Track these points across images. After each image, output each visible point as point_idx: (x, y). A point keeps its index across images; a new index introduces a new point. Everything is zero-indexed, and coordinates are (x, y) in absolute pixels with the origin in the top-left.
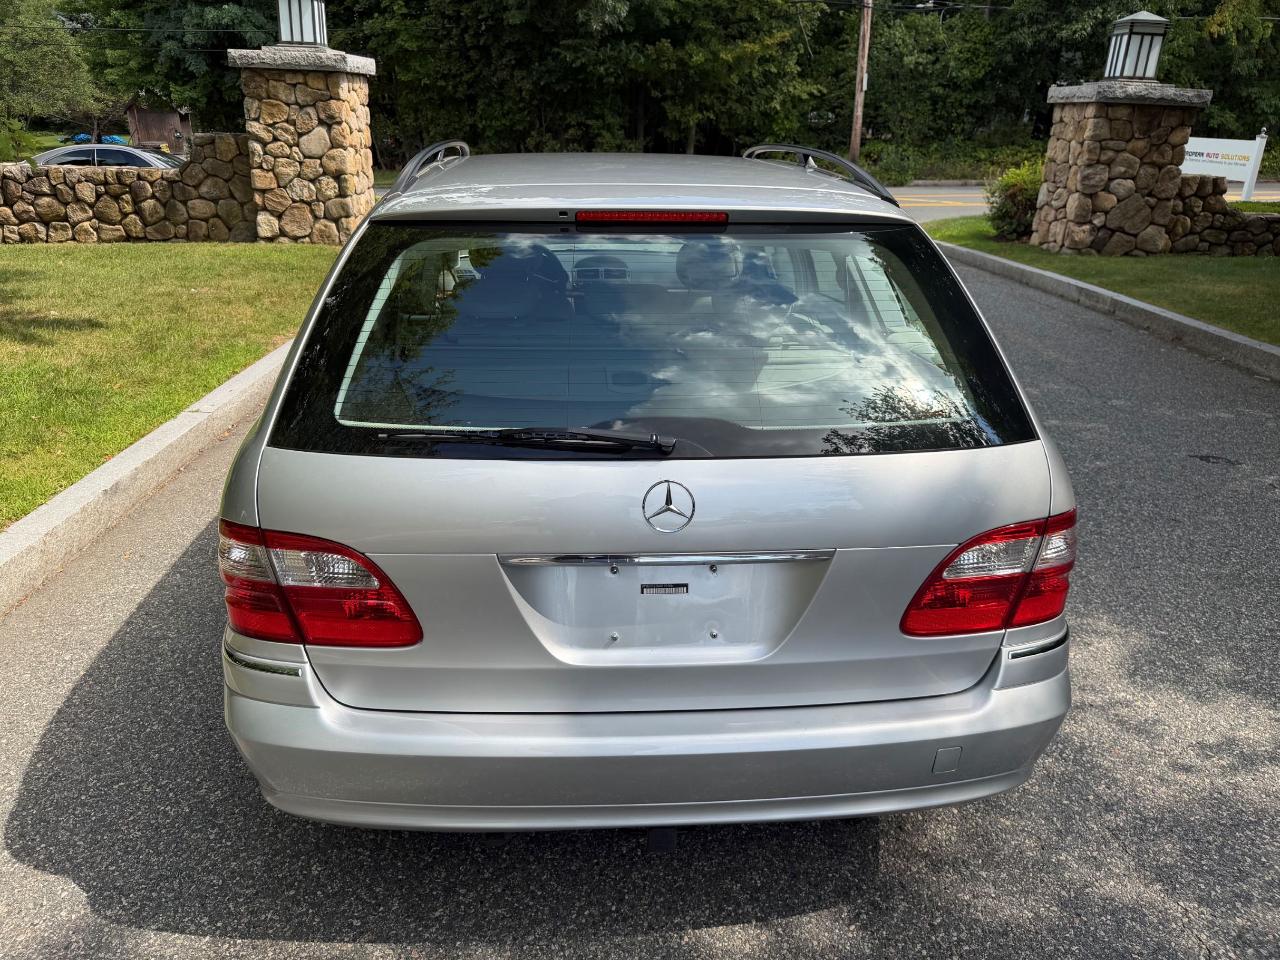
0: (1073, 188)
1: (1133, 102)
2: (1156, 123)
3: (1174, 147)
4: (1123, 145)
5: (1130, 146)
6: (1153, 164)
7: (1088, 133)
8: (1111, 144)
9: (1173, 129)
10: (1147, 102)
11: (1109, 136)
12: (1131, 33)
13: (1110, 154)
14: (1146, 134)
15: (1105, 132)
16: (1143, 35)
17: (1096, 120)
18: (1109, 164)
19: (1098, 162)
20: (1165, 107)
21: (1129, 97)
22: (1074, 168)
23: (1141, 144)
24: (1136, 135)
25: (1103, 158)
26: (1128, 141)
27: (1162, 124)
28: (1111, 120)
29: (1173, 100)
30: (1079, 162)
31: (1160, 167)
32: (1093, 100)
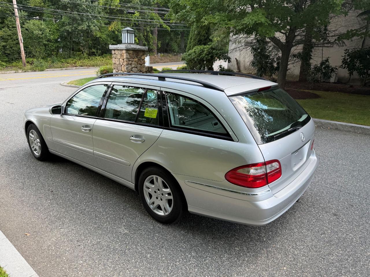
0: (124, 71)
1: (133, 49)
2: (138, 55)
3: (143, 60)
4: (133, 60)
5: (134, 60)
6: (139, 64)
7: (125, 57)
8: (130, 59)
9: (142, 56)
10: (136, 50)
11: (129, 58)
12: (128, 33)
13: (131, 62)
14: (137, 57)
15: (129, 57)
16: (130, 33)
17: (126, 54)
18: (131, 64)
19: (129, 64)
20: (139, 51)
21: (132, 48)
22: (123, 66)
23: (136, 59)
24: (135, 57)
25: (130, 63)
26: (134, 59)
27: (140, 55)
28: (129, 54)
29: (141, 49)
30: (124, 64)
31: (141, 65)
32: (125, 49)
